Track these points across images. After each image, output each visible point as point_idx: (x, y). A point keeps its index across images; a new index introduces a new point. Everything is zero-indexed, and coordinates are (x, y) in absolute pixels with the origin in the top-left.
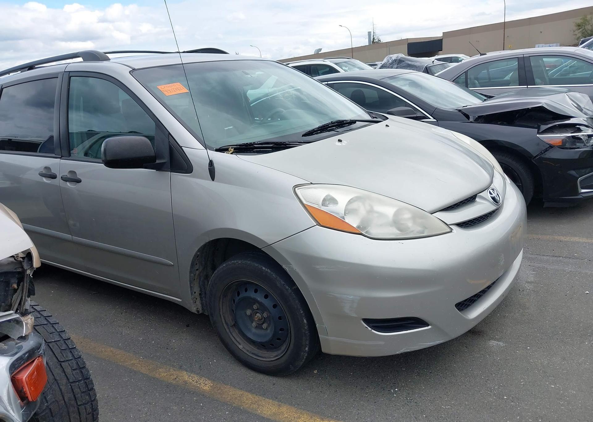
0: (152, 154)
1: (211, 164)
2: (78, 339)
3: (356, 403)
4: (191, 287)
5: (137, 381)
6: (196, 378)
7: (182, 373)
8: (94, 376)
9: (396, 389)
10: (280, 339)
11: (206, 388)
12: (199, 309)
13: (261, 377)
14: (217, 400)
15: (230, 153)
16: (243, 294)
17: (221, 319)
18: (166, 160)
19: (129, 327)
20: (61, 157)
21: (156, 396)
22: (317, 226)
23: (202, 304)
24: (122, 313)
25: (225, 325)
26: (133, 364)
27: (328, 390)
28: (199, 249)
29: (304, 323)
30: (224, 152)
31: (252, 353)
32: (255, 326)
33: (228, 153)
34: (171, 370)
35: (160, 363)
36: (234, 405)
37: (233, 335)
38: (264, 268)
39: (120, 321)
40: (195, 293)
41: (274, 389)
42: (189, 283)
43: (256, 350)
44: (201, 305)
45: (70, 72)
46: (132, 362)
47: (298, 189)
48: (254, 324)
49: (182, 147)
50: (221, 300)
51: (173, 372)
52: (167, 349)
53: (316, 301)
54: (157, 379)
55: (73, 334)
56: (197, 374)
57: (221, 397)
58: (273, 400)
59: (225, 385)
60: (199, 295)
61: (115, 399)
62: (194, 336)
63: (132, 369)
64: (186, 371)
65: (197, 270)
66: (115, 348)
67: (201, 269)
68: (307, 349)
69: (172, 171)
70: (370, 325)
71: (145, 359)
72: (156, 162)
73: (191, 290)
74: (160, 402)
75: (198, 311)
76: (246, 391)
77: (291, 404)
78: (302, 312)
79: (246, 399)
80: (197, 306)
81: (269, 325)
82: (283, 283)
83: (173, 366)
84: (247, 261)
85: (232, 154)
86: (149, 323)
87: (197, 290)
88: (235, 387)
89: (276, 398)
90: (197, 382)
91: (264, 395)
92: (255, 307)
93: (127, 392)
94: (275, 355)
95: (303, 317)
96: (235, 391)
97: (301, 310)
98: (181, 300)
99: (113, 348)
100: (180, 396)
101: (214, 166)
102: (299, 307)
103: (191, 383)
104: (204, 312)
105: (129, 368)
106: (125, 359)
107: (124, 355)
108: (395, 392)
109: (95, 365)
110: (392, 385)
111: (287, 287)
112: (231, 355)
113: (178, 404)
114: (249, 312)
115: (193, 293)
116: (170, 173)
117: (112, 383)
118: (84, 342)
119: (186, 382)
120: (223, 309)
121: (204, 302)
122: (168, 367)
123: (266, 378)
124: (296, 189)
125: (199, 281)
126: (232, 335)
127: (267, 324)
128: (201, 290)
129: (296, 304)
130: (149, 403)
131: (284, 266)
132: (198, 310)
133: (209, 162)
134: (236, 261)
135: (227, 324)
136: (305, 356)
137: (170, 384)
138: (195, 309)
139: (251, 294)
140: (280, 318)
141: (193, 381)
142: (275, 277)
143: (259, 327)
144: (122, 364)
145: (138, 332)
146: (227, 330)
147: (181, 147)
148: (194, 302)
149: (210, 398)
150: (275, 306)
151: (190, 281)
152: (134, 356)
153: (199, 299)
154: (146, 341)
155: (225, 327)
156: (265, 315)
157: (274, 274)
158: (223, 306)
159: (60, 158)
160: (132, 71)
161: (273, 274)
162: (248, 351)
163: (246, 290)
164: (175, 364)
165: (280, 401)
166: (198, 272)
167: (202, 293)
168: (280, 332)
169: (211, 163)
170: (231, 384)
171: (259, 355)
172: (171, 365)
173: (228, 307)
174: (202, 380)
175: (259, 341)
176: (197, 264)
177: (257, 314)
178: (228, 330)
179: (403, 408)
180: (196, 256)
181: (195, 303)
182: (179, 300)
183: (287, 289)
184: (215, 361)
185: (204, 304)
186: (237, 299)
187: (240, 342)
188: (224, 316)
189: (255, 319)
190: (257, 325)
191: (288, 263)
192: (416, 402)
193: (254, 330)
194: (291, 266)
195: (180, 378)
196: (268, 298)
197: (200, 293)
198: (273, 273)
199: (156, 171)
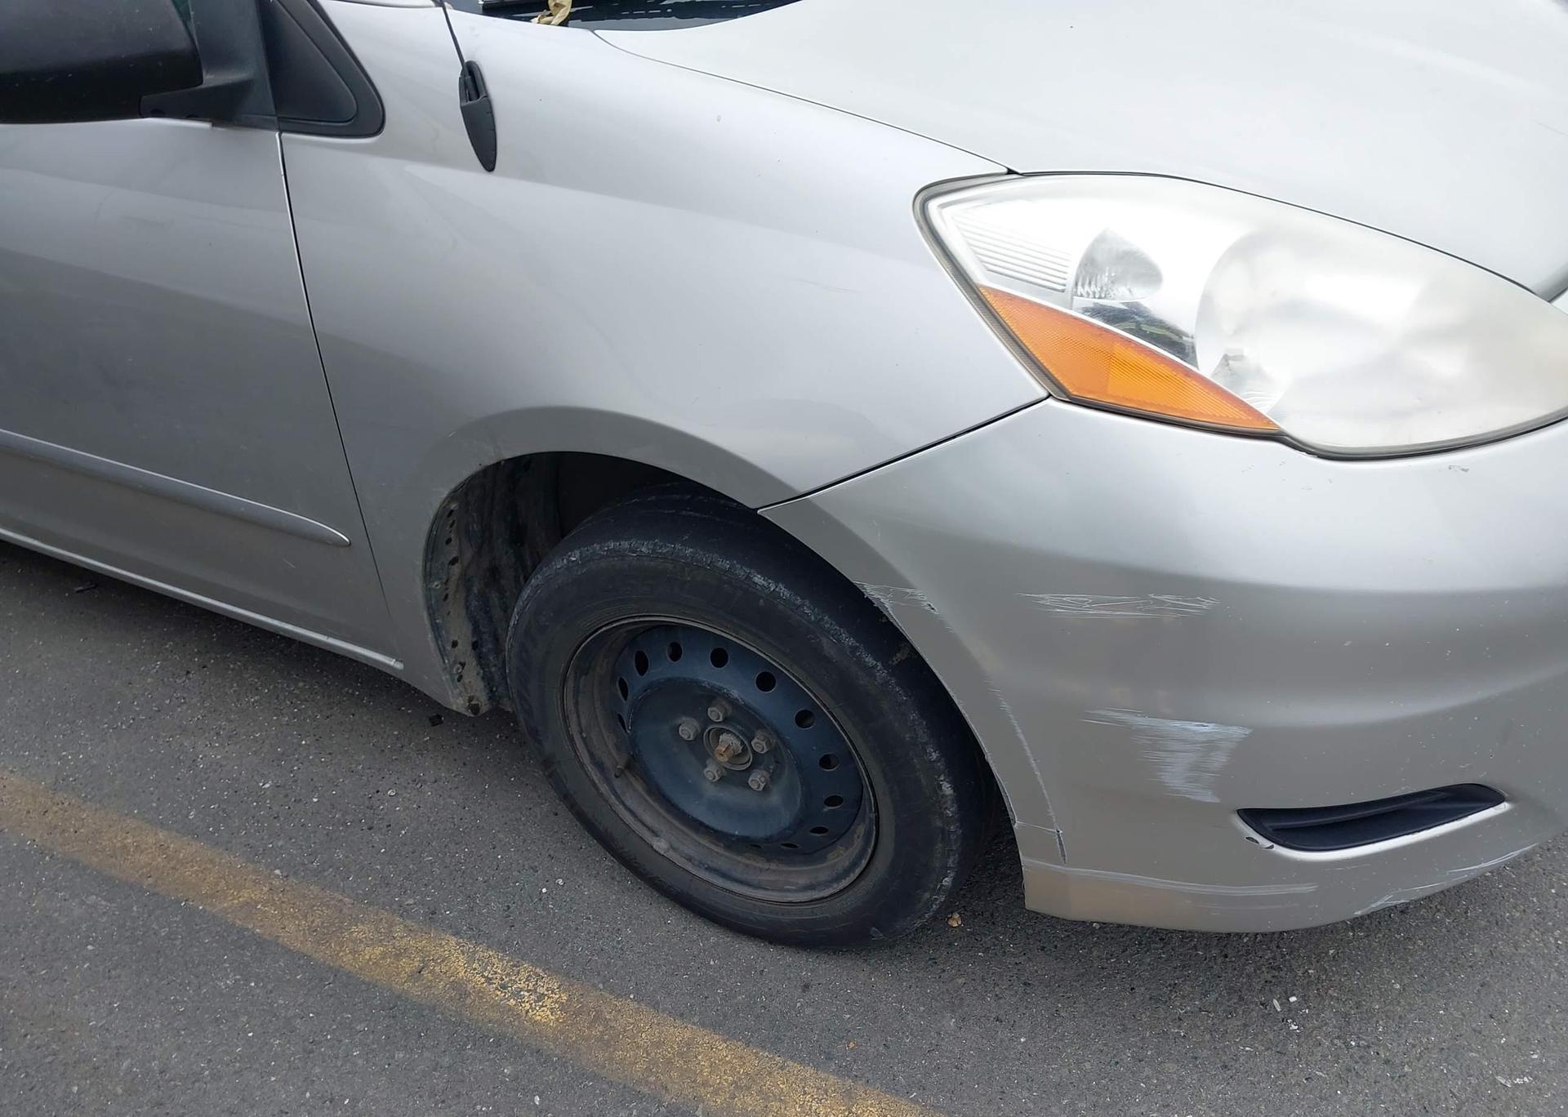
0: (178, 39)
1: (470, 83)
2: (33, 795)
3: (1148, 1071)
4: (436, 628)
5: (269, 987)
6: (498, 966)
7: (441, 946)
8: (101, 968)
9: (1293, 999)
10: (825, 829)
11: (543, 1016)
12: (478, 700)
13: (749, 951)
14: (595, 1077)
15: (558, 19)
16: (662, 670)
17: (575, 750)
18: (248, 70)
19: (218, 734)
21: (355, 1064)
22: (1050, 401)
23: (488, 679)
24: (188, 672)
25: (590, 768)
26: (250, 905)
27: (1022, 1010)
28: (455, 491)
29: (944, 796)
30: (528, 19)
31: (709, 869)
32: (717, 778)
33: (549, 23)
34: (398, 931)
35: (348, 897)
36: (667, 1099)
37: (628, 803)
38: (758, 579)
39: (185, 707)
40: (455, 644)
41: (809, 1011)
42: (425, 615)
43: (723, 858)
44: (481, 685)
46: (245, 895)
47: (943, 206)
48: (711, 771)
50: (570, 683)
51: (405, 940)
52: (370, 829)
53: (1022, 737)
54: (349, 975)
55: (12, 772)
56: (502, 946)
57: (611, 1059)
58: (817, 1067)
59: (618, 996)
60: (471, 647)
61: (194, 1083)
62: (464, 764)
63: (247, 929)
64: (456, 934)
65: (454, 561)
66: (174, 833)
67: (468, 555)
68: (947, 881)
69: (286, 124)
70: (1266, 825)
71: (292, 879)
72: (201, 83)
73: (437, 640)
74: (370, 1093)
75: (475, 709)
76: (703, 1025)
77: (892, 1087)
78: (934, 756)
79: (711, 1066)
80: (469, 691)
81: (773, 778)
82: (851, 641)
83: (405, 912)
84: (678, 546)
85: (564, 24)
86: (293, 713)
87: (460, 630)
88: (655, 1006)
89: (829, 1057)
90: (504, 987)
91: (774, 1042)
92: (715, 713)
93: (238, 1047)
94: (803, 881)
95: (939, 776)
96: (658, 1024)
97: (930, 749)
98: (399, 666)
99: (165, 833)
100: (446, 1060)
101: (487, 96)
102: (923, 735)
103: (481, 994)
104: (499, 703)
105: (233, 925)
106: (217, 884)
107: (211, 861)
108: (1290, 1011)
109: (104, 913)
110: (1269, 977)
111: (870, 660)
112: (624, 870)
113: (443, 1102)
114: (688, 729)
115: (449, 648)
116: (277, 135)
117: (176, 1002)
118: (55, 808)
119: (460, 990)
120: (577, 712)
121: (493, 669)
122: (384, 915)
123: (768, 957)
124: (933, 205)
125: (467, 596)
126: (623, 803)
127: (765, 773)
128: (476, 630)
129: (912, 726)
130: (331, 1102)
131: (871, 591)
132: (473, 703)
133: (463, 73)
134: (625, 544)
135: (600, 766)
136: (938, 902)
137: (399, 997)
138: (460, 701)
139: (700, 670)
140: (826, 762)
141: (489, 980)
142: (813, 618)
143: (733, 778)
144: (208, 908)
145: (255, 753)
146: (599, 785)
148: (457, 677)
149: (564, 1065)
150: (802, 719)
151: (429, 608)
152: (251, 867)
153: (472, 663)
154: (287, 796)
155: (595, 778)
156: (759, 744)
157: (807, 602)
158: (576, 704)
161: (803, 605)
162: (690, 859)
163: (676, 654)
164: (411, 901)
165: (843, 1071)
166: (456, 569)
167: (481, 639)
168: (827, 809)
169: (472, 80)
170: (637, 992)
171: (738, 875)
172: (394, 907)
173: (598, 704)
174: (524, 975)
175: (737, 833)
176: (449, 541)
177: (723, 737)
178: (604, 788)
179: (1345, 1093)
180: (444, 515)
181: (459, 680)
182: (392, 662)
183: (870, 671)
184: (560, 882)
185: (496, 677)
186: (638, 683)
187: (656, 825)
188: (584, 739)
189: (717, 756)
190: (725, 774)
191: (893, 578)
192: (1387, 1062)
193: (711, 791)
194: (908, 590)
195: (437, 969)
196: (773, 686)
197: (474, 639)
198: (802, 599)
199: (214, 128)
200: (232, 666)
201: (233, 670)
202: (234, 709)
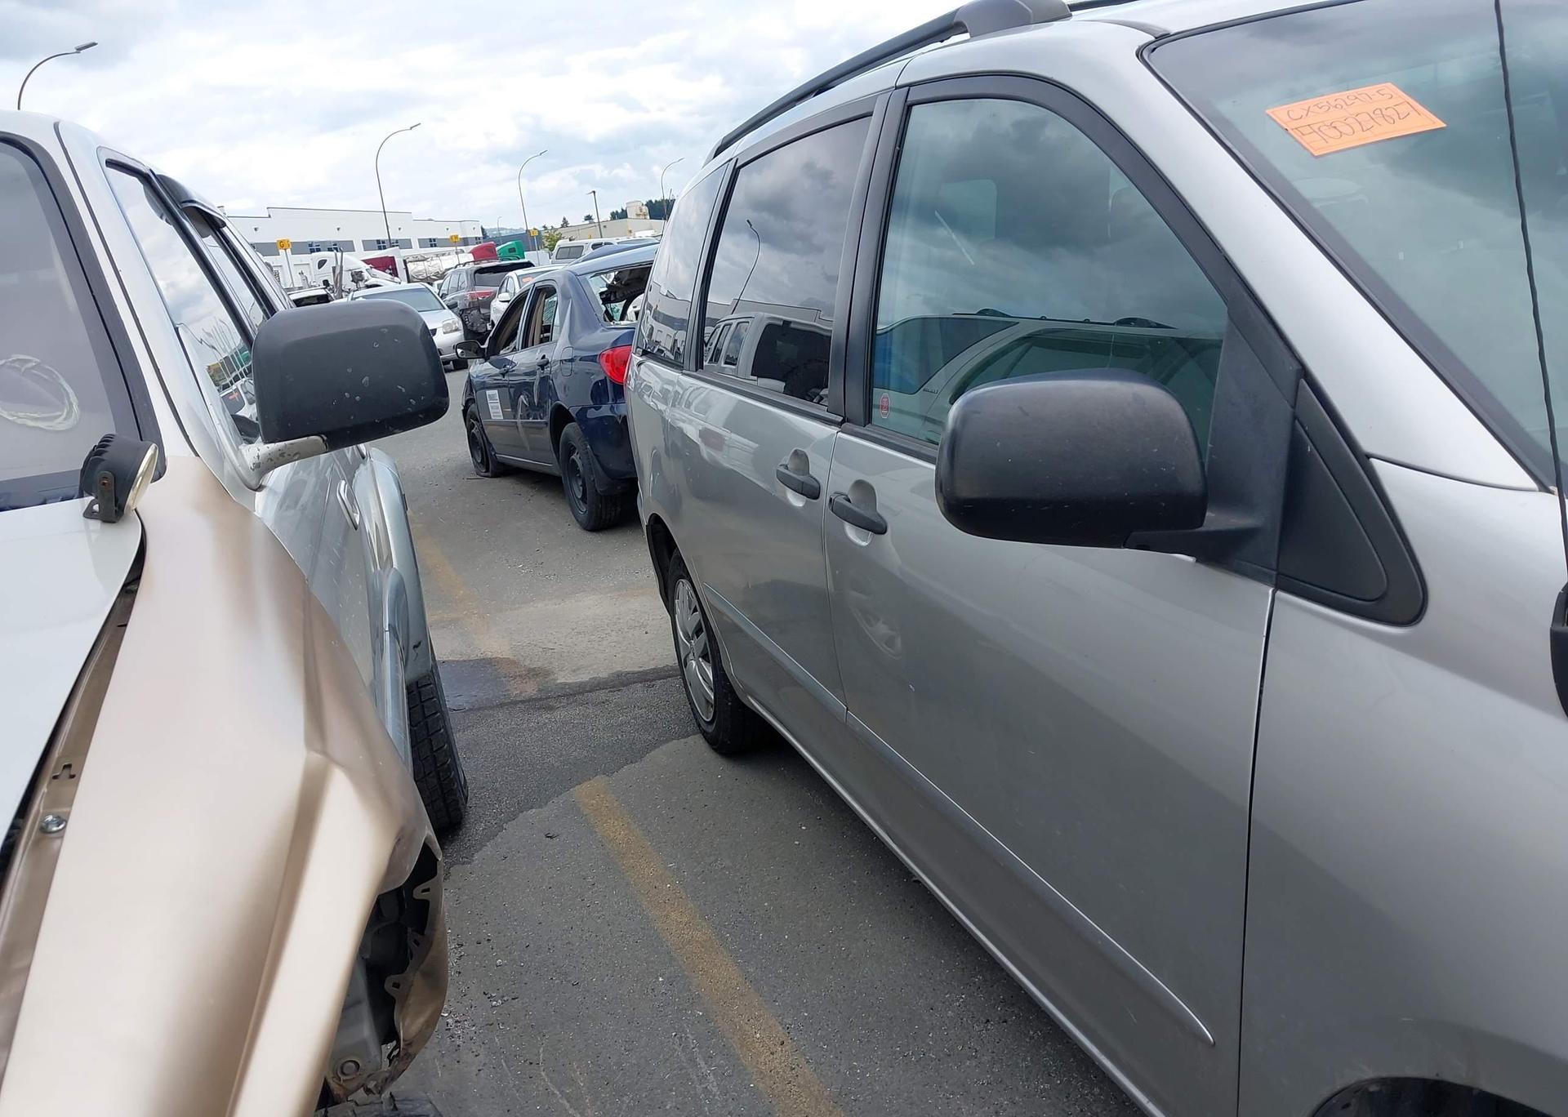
0: (1191, 481)
18: (1257, 519)
20: (843, 421)
24: (987, 1021)
39: (974, 1063)
45: (910, 85)
49: (1369, 456)
69: (1285, 582)
72: (1201, 525)
116: (1270, 591)
147: (1365, 458)
159: (839, 424)
160: (1153, 46)
199: (1198, 564)
200: (1031, 1033)
201: (1032, 1038)
202: (1021, 1088)
